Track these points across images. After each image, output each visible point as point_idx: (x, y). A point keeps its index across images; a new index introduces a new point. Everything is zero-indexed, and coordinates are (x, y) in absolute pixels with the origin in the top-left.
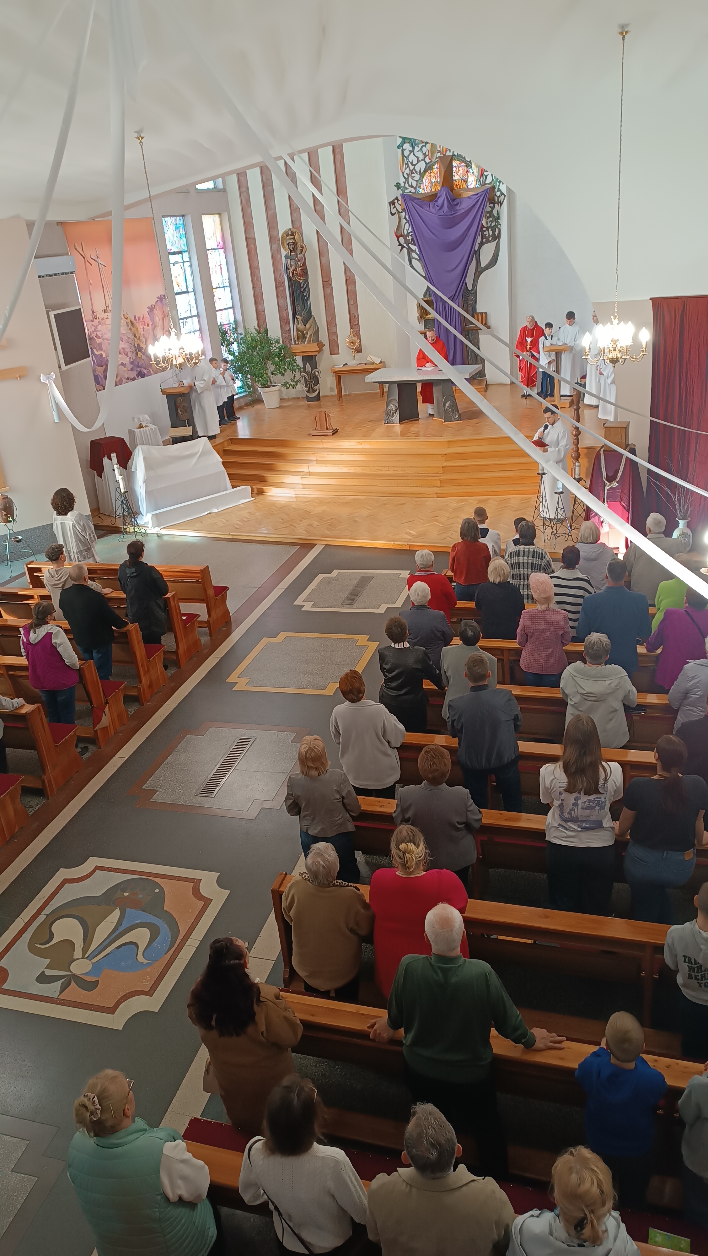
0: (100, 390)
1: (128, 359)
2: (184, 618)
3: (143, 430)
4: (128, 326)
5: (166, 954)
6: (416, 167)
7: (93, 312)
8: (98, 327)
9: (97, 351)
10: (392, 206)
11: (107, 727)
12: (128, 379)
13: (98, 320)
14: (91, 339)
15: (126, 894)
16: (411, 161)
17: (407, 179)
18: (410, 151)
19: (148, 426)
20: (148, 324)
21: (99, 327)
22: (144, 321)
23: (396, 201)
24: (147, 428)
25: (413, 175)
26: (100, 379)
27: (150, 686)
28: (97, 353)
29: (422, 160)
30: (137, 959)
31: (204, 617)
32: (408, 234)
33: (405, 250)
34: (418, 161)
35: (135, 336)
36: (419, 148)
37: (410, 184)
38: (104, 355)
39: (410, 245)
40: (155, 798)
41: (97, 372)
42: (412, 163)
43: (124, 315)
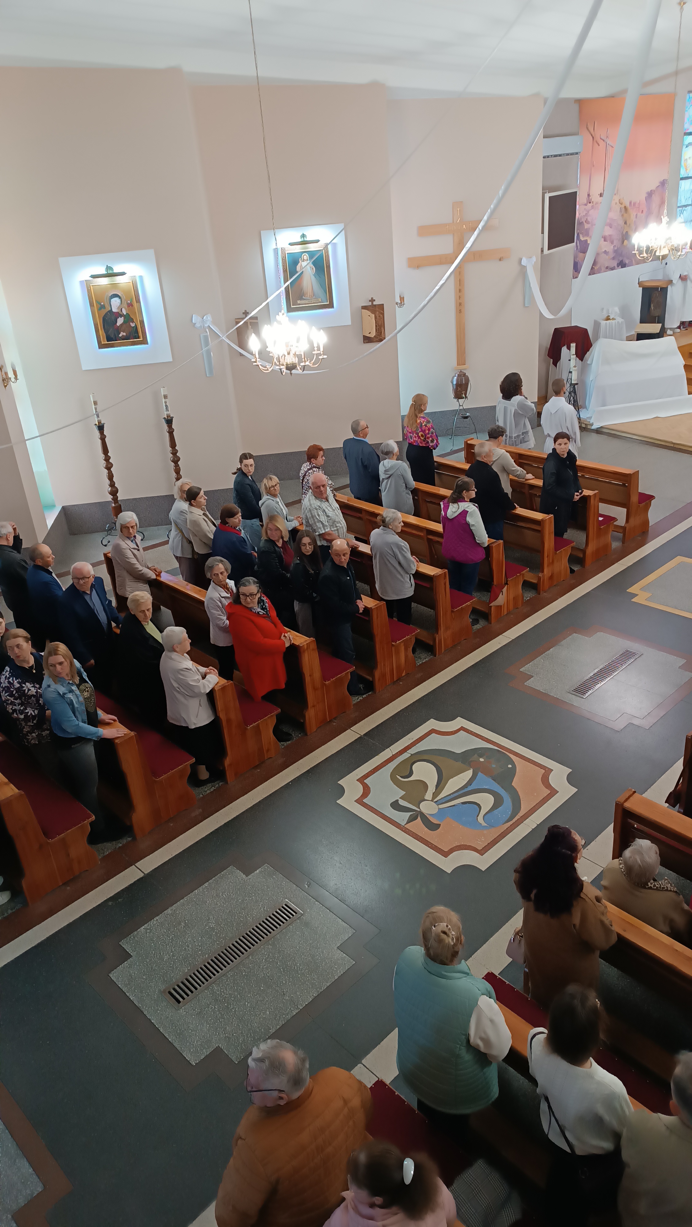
0: (575, 277)
1: (612, 247)
2: (601, 519)
3: (610, 323)
4: (621, 211)
5: (503, 824)
7: (589, 195)
8: (590, 212)
9: (583, 237)
11: (501, 606)
12: (607, 268)
13: (591, 204)
14: (581, 223)
15: (482, 760)
19: (616, 319)
20: (642, 211)
21: (591, 212)
22: (639, 207)
24: (613, 321)
27: (551, 578)
28: (582, 239)
30: (477, 819)
31: (621, 521)
35: (625, 223)
38: (589, 241)
40: (530, 683)
41: (577, 259)
43: (619, 200)
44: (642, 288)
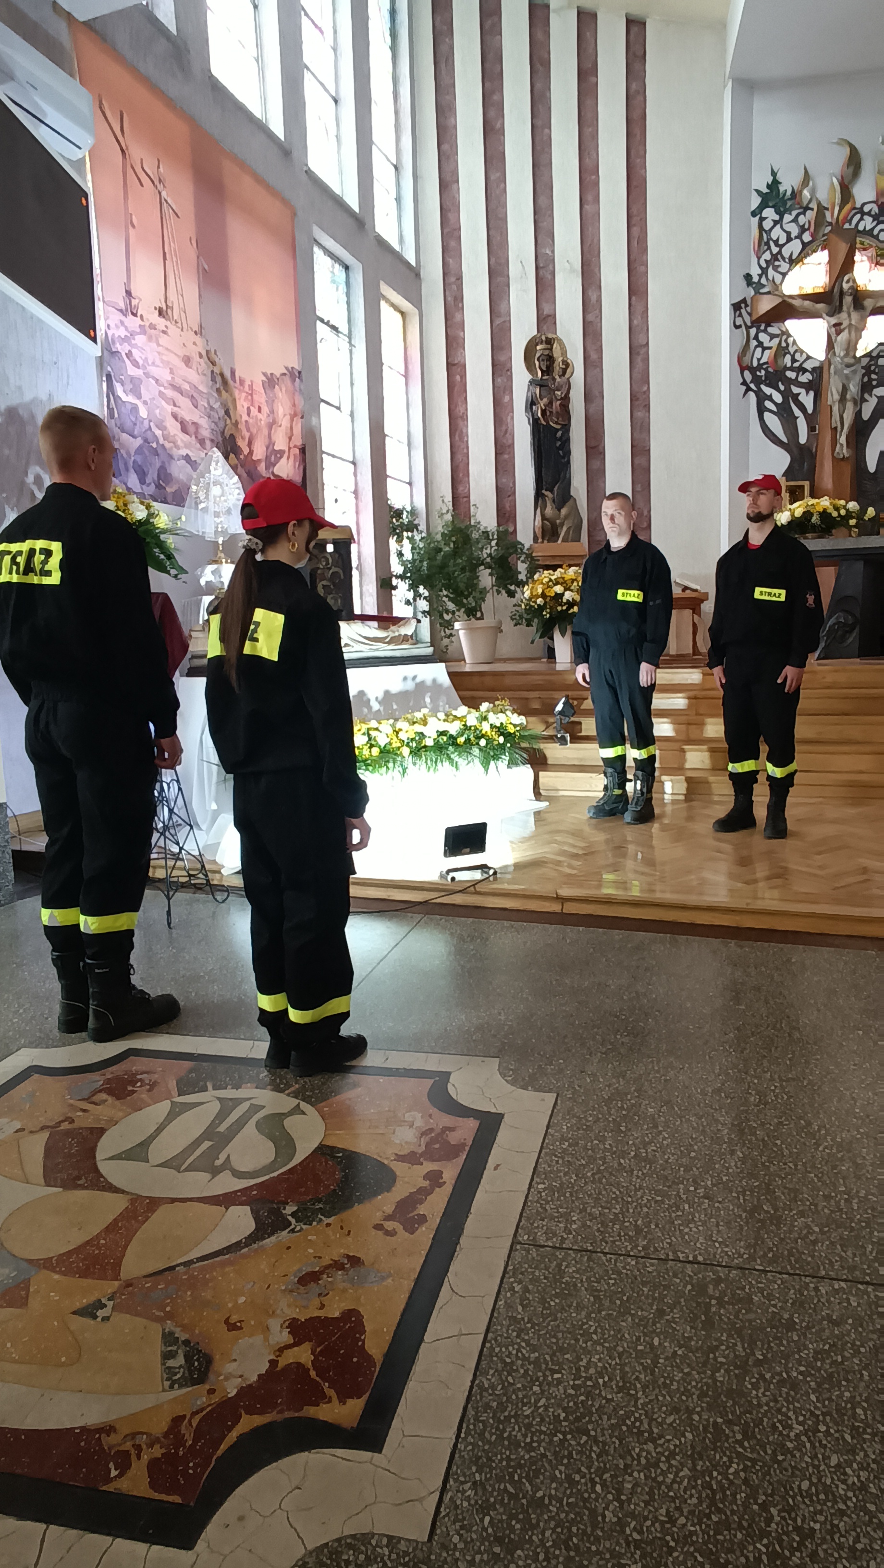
6: (783, 250)
10: (738, 313)
16: (775, 238)
17: (764, 271)
18: (774, 221)
23: (743, 305)
25: (777, 263)
29: (796, 237)
32: (760, 366)
33: (752, 396)
34: (789, 239)
36: (791, 218)
37: (770, 278)
39: (763, 387)
42: (776, 243)
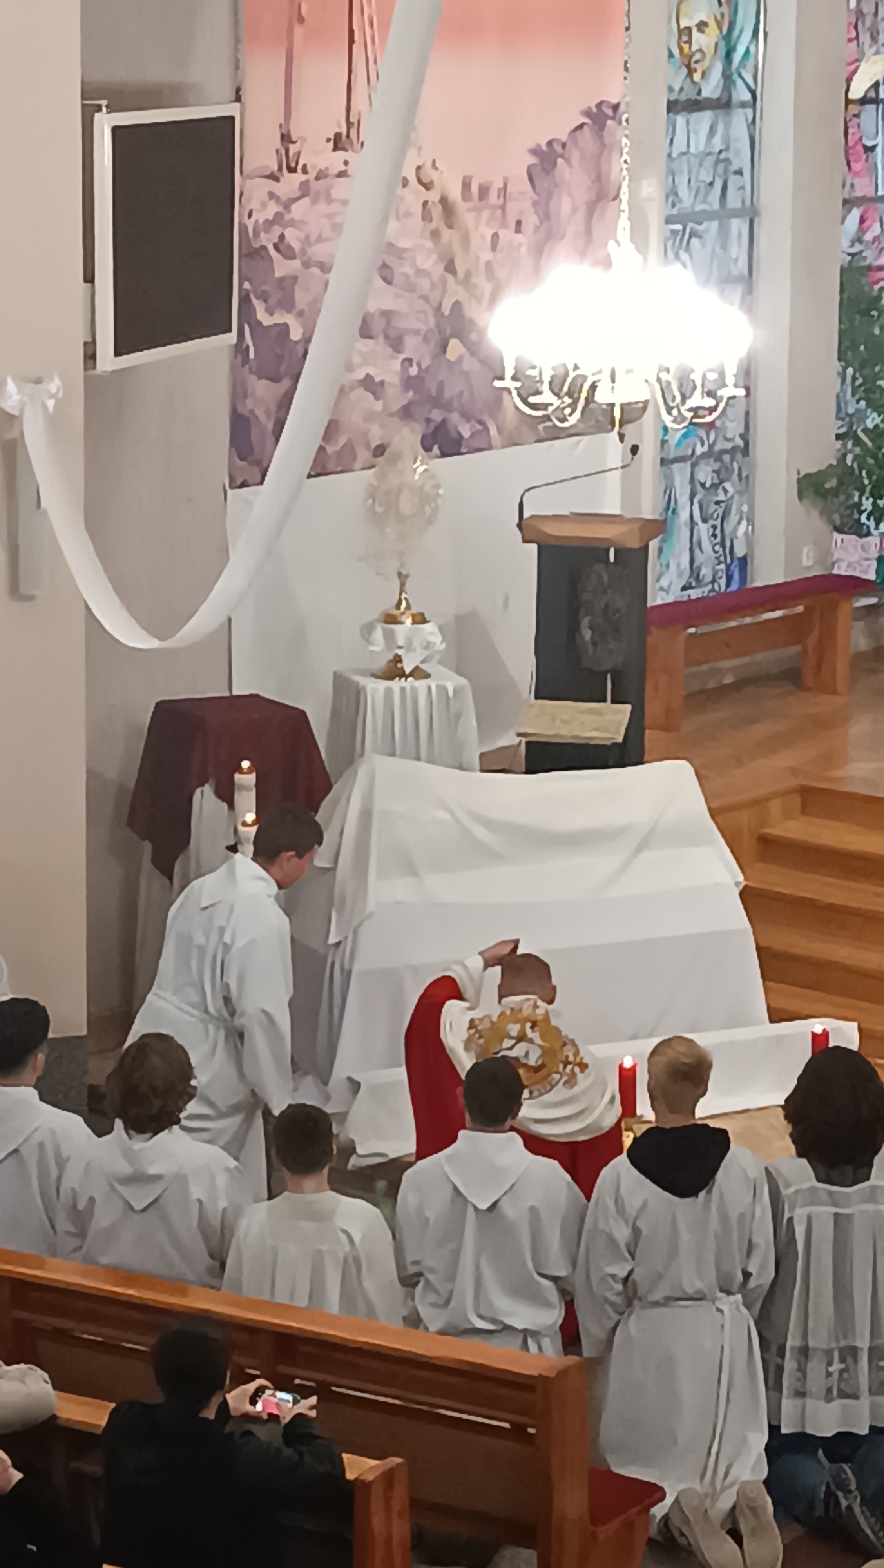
0: (244, 485)
1: (397, 365)
3: (403, 689)
4: (426, 217)
7: (286, 138)
8: (294, 207)
9: (268, 311)
13: (299, 177)
14: (255, 254)
19: (427, 676)
20: (519, 223)
21: (298, 210)
22: (503, 208)
24: (421, 684)
26: (255, 436)
28: (265, 319)
35: (450, 268)
38: (296, 334)
41: (250, 404)
43: (419, 168)
44: (534, 547)
